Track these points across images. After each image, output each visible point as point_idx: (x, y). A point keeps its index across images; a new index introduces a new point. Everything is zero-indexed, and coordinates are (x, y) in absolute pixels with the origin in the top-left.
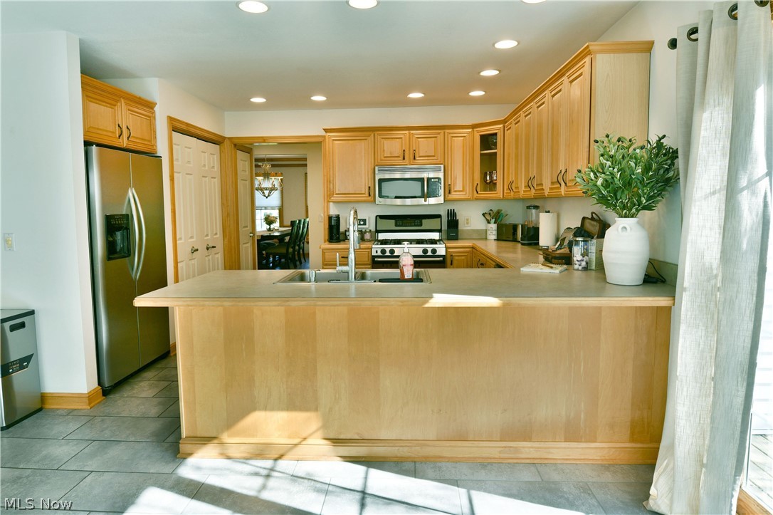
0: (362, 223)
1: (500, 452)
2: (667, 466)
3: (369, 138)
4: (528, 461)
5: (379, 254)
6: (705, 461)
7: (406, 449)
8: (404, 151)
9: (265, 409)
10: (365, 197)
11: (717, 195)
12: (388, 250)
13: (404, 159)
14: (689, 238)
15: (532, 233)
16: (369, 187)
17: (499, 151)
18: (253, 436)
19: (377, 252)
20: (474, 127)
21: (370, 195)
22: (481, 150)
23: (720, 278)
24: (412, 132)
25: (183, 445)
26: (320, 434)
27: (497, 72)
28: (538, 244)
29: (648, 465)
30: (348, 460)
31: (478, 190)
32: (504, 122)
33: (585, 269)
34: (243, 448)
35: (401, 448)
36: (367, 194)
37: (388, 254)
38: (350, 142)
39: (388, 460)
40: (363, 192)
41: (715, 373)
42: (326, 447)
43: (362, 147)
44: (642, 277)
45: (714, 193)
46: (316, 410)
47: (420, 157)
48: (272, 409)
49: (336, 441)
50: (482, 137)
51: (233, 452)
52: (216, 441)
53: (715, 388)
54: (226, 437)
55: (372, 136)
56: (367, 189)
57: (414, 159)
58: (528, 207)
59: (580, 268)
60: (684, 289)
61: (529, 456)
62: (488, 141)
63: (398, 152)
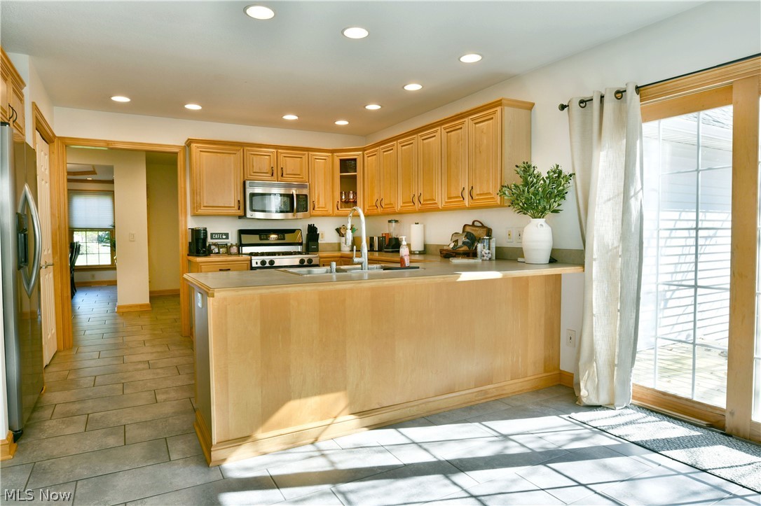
0: (224, 237)
1: (476, 396)
2: (589, 374)
3: (238, 153)
4: (493, 399)
5: (259, 265)
6: (616, 362)
7: (415, 408)
8: (272, 168)
9: (300, 397)
10: (235, 211)
11: (611, 201)
12: (267, 261)
13: (272, 175)
14: (595, 228)
15: (394, 243)
16: (239, 201)
17: (359, 174)
18: (287, 426)
19: (257, 263)
20: (333, 151)
21: (239, 209)
22: (341, 172)
23: (620, 249)
24: (280, 151)
25: (216, 452)
26: (347, 411)
27: (379, 107)
28: (399, 251)
29: (556, 385)
30: (374, 427)
31: (339, 207)
32: (364, 150)
33: (490, 259)
34: (278, 440)
35: (412, 408)
36: (237, 208)
37: (267, 265)
38: (219, 154)
39: (404, 420)
40: (233, 205)
41: (621, 307)
42: (353, 421)
43: (232, 160)
44: (549, 258)
45: (609, 200)
46: (345, 389)
47: (287, 174)
48: (307, 396)
49: (360, 414)
50: (342, 161)
51: (266, 446)
52: (250, 440)
53: (621, 316)
54: (259, 435)
55: (242, 150)
56: (236, 202)
57: (282, 176)
58: (390, 221)
59: (488, 259)
60: (592, 260)
61: (493, 395)
62: (347, 165)
63: (266, 168)
